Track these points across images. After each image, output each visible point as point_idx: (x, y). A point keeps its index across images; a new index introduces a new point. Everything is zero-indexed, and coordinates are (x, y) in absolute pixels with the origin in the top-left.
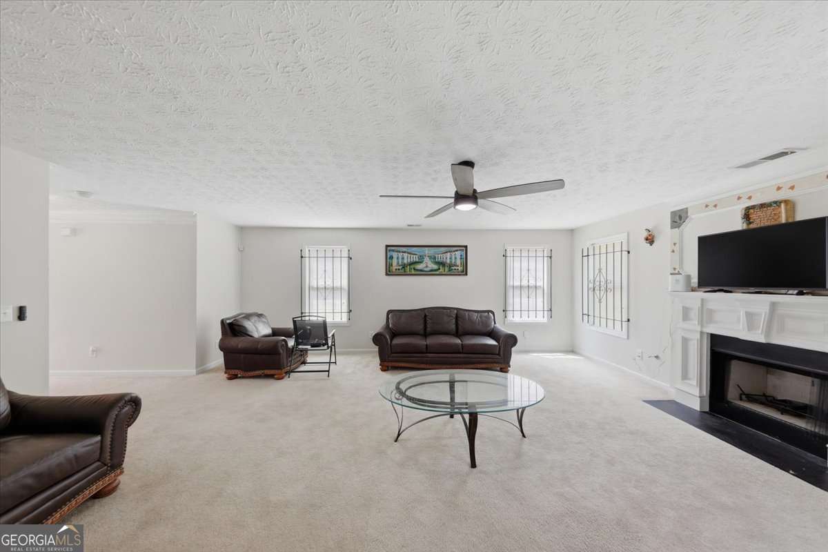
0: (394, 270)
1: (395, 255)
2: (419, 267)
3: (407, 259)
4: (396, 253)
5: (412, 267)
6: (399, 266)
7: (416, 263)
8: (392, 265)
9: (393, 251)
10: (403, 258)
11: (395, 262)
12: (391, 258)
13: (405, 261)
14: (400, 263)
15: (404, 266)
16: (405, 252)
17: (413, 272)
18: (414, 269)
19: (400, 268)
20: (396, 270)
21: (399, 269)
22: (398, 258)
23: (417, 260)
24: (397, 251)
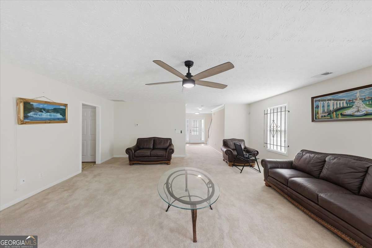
0: (320, 117)
1: (320, 104)
2: (348, 112)
3: (333, 105)
4: (322, 102)
5: (339, 112)
6: (325, 113)
7: (344, 108)
8: (318, 113)
9: (319, 101)
10: (328, 106)
11: (320, 110)
12: (317, 107)
13: (331, 108)
14: (326, 110)
15: (330, 113)
16: (330, 100)
17: (340, 117)
18: (341, 114)
19: (326, 114)
20: (322, 116)
21: (325, 116)
22: (323, 106)
23: (345, 105)
24: (322, 101)
